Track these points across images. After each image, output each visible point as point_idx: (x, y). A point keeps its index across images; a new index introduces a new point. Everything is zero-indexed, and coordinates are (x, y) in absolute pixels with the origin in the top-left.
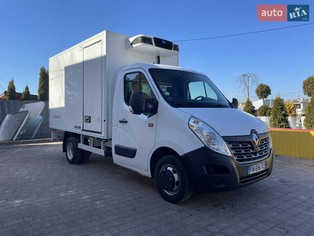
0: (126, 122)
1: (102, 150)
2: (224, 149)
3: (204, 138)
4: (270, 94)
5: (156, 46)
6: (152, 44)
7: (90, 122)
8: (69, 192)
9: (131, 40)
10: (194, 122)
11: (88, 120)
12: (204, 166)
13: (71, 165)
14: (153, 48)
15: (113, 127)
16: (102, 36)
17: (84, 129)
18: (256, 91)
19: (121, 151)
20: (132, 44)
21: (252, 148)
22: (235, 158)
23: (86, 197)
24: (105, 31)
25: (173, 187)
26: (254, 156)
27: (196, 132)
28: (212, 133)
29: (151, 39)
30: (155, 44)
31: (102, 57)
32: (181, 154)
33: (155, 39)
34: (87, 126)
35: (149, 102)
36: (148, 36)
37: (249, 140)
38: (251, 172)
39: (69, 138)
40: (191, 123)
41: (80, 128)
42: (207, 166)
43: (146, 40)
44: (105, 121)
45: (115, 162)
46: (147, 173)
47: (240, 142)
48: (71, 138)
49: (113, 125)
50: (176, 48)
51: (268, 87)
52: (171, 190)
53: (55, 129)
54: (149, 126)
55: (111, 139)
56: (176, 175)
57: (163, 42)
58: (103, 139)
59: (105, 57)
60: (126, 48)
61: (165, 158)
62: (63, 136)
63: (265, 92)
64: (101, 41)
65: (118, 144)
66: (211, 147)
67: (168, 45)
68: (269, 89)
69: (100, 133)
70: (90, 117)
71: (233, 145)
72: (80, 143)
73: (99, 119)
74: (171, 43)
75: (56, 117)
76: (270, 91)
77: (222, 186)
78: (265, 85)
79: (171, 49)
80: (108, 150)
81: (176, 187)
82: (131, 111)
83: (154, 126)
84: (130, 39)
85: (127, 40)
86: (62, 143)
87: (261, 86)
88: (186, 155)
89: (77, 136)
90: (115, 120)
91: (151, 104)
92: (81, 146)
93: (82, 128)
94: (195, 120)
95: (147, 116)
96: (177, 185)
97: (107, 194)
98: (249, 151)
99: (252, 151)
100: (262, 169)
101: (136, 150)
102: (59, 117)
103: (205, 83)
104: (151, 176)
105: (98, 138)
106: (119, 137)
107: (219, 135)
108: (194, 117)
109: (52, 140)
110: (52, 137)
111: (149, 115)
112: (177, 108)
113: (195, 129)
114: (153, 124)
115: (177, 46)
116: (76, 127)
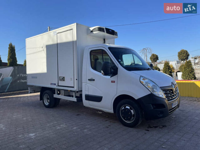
0: (94, 80)
1: (74, 98)
2: (161, 94)
3: (150, 88)
4: (158, 60)
5: (107, 33)
6: (104, 32)
7: (64, 80)
8: (61, 125)
9: (91, 29)
10: (143, 79)
11: (63, 79)
12: (151, 105)
14: (105, 34)
15: (83, 83)
16: (74, 26)
17: (59, 85)
18: (150, 58)
19: (89, 98)
20: (92, 32)
21: (173, 93)
22: (167, 99)
23: (75, 128)
24: (75, 23)
25: (131, 118)
26: (174, 98)
27: (145, 85)
28: (154, 85)
29: (103, 29)
30: (106, 31)
32: (136, 99)
33: (106, 29)
34: (61, 83)
36: (102, 27)
37: (171, 89)
38: (173, 107)
39: (44, 90)
40: (141, 80)
41: (55, 84)
43: (100, 29)
44: (77, 79)
45: (84, 105)
46: (111, 111)
47: (168, 90)
48: (47, 91)
51: (157, 56)
52: (129, 120)
53: (32, 86)
54: (112, 82)
55: (82, 90)
56: (132, 111)
57: (110, 31)
58: (75, 91)
60: (88, 34)
62: (39, 90)
63: (155, 59)
64: (72, 29)
66: (154, 93)
67: (112, 32)
68: (158, 57)
69: (73, 87)
70: (64, 77)
71: (165, 92)
72: (55, 94)
73: (71, 79)
74: (114, 31)
75: (33, 77)
77: (161, 115)
78: (155, 55)
79: (114, 35)
80: (80, 98)
81: (133, 118)
82: (102, 74)
85: (88, 29)
86: (39, 93)
87: (153, 55)
88: (140, 99)
89: (52, 91)
90: (85, 79)
91: (113, 69)
92: (56, 96)
93: (57, 85)
94: (143, 78)
96: (133, 117)
97: (87, 125)
98: (171, 94)
99: (173, 95)
100: (177, 104)
101: (102, 97)
102: (36, 78)
103: (134, 55)
104: (113, 113)
105: (71, 90)
106: (88, 89)
107: (158, 86)
108: (143, 77)
109: (29, 93)
110: (29, 90)
111: (111, 75)
112: (130, 71)
113: (144, 83)
114: (115, 81)
115: (116, 33)
116: (52, 84)
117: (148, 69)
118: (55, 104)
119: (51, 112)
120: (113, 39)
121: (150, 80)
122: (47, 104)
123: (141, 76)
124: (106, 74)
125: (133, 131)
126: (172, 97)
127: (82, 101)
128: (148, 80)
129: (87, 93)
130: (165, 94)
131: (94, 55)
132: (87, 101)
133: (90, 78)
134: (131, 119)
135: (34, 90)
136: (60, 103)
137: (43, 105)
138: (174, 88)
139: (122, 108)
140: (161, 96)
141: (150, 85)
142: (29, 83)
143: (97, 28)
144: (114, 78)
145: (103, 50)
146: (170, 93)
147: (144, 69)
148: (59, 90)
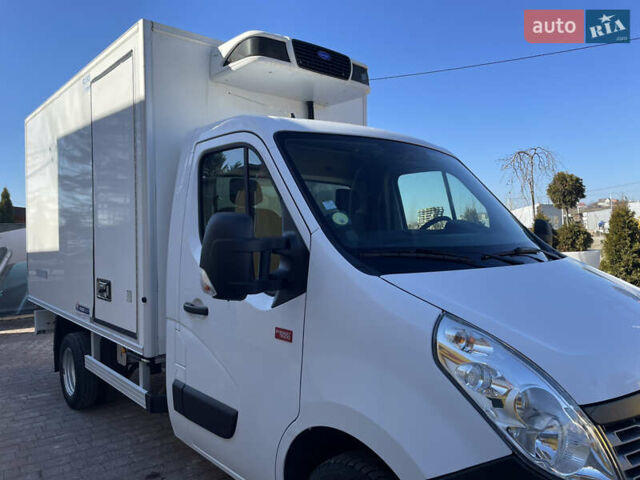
0: (205, 312)
1: (141, 386)
4: (583, 196)
5: (300, 65)
6: (288, 60)
7: (109, 298)
9: (225, 49)
10: (457, 339)
13: (73, 412)
15: (169, 323)
16: (134, 38)
17: (97, 317)
18: (549, 191)
20: (226, 63)
24: (141, 22)
27: (466, 387)
28: (535, 391)
29: (282, 44)
30: (297, 57)
31: (134, 106)
33: (296, 43)
34: (104, 311)
35: (275, 251)
36: (274, 34)
40: (441, 340)
41: (86, 311)
43: (266, 47)
44: (144, 300)
45: (177, 434)
49: (169, 314)
50: (360, 74)
51: (578, 180)
54: (277, 336)
57: (321, 54)
58: (143, 357)
60: (212, 75)
63: (570, 193)
64: (129, 54)
65: (183, 381)
67: (335, 65)
68: (581, 184)
69: (133, 336)
70: (109, 284)
72: (90, 354)
73: (129, 292)
74: (346, 60)
75: (39, 273)
76: (584, 190)
78: (571, 176)
79: (346, 78)
82: (207, 289)
83: (297, 337)
84: (220, 48)
85: (214, 53)
87: (562, 178)
90: (174, 302)
91: (284, 257)
92: (93, 363)
93: (91, 315)
95: (271, 300)
101: (237, 414)
102: (45, 275)
103: (448, 175)
107: (569, 398)
111: (277, 293)
113: (462, 371)
116: (79, 308)
121: (508, 348)
122: (70, 390)
123: (445, 313)
128: (491, 348)
129: (181, 377)
130: (621, 451)
133: (189, 301)
142: (32, 296)
143: (249, 42)
144: (289, 313)
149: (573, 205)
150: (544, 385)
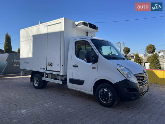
0: (77, 66)
1: (60, 81)
2: (134, 80)
3: (126, 75)
6: (87, 26)
7: (52, 66)
9: (76, 23)
11: (51, 65)
12: (126, 89)
14: (88, 28)
15: (68, 69)
16: (62, 20)
17: (47, 70)
19: (72, 81)
20: (77, 26)
21: (144, 79)
22: (139, 84)
24: (64, 18)
25: (108, 99)
26: (144, 83)
27: (121, 72)
28: (128, 72)
29: (87, 23)
30: (89, 26)
31: (61, 32)
32: (113, 83)
33: (89, 23)
34: (49, 68)
37: (142, 76)
38: (144, 91)
39: (34, 74)
40: (118, 68)
41: (44, 69)
42: (127, 89)
43: (85, 24)
44: (63, 65)
45: (68, 87)
46: (92, 93)
47: (140, 77)
48: (37, 75)
49: (68, 67)
52: (107, 101)
53: (24, 70)
54: (93, 68)
55: (67, 75)
56: (109, 93)
58: (61, 75)
59: (63, 32)
61: (102, 85)
62: (31, 73)
63: (127, 51)
64: (60, 23)
65: (72, 78)
66: (129, 79)
69: (59, 72)
70: (52, 63)
71: (138, 78)
72: (44, 77)
73: (58, 65)
74: (95, 26)
75: (25, 62)
76: (130, 51)
77: (134, 98)
78: (128, 48)
79: (95, 29)
80: (65, 81)
81: (110, 99)
82: (85, 61)
83: (96, 68)
84: (75, 23)
86: (30, 76)
87: (126, 48)
88: (116, 83)
89: (41, 74)
90: (70, 64)
91: (94, 57)
92: (44, 79)
93: (46, 69)
95: (91, 64)
98: (143, 81)
99: (144, 81)
100: (147, 89)
101: (84, 81)
102: (28, 63)
103: (111, 47)
104: (93, 94)
105: (57, 75)
106: (72, 74)
107: (132, 73)
108: (119, 65)
109: (21, 75)
110: (21, 74)
111: (92, 63)
112: (109, 59)
113: (120, 70)
114: (95, 68)
115: (97, 28)
116: (41, 69)
117: (123, 59)
118: (43, 85)
119: (40, 92)
120: (94, 33)
121: (126, 68)
124: (88, 61)
125: (110, 111)
126: (143, 83)
127: (67, 84)
128: (123, 68)
129: (71, 77)
130: (138, 80)
131: (78, 45)
132: (71, 84)
133: (74, 65)
134: (108, 101)
135: (26, 74)
136: (47, 85)
137: (33, 86)
138: (145, 76)
139: (101, 90)
140: (134, 81)
141: (126, 72)
142: (22, 67)
143: (82, 23)
144: (95, 65)
145: (86, 41)
146: (141, 79)
147: (121, 59)
148: (47, 74)
149: (128, 53)
150: (129, 71)
